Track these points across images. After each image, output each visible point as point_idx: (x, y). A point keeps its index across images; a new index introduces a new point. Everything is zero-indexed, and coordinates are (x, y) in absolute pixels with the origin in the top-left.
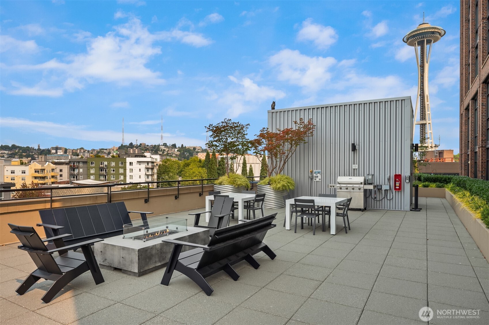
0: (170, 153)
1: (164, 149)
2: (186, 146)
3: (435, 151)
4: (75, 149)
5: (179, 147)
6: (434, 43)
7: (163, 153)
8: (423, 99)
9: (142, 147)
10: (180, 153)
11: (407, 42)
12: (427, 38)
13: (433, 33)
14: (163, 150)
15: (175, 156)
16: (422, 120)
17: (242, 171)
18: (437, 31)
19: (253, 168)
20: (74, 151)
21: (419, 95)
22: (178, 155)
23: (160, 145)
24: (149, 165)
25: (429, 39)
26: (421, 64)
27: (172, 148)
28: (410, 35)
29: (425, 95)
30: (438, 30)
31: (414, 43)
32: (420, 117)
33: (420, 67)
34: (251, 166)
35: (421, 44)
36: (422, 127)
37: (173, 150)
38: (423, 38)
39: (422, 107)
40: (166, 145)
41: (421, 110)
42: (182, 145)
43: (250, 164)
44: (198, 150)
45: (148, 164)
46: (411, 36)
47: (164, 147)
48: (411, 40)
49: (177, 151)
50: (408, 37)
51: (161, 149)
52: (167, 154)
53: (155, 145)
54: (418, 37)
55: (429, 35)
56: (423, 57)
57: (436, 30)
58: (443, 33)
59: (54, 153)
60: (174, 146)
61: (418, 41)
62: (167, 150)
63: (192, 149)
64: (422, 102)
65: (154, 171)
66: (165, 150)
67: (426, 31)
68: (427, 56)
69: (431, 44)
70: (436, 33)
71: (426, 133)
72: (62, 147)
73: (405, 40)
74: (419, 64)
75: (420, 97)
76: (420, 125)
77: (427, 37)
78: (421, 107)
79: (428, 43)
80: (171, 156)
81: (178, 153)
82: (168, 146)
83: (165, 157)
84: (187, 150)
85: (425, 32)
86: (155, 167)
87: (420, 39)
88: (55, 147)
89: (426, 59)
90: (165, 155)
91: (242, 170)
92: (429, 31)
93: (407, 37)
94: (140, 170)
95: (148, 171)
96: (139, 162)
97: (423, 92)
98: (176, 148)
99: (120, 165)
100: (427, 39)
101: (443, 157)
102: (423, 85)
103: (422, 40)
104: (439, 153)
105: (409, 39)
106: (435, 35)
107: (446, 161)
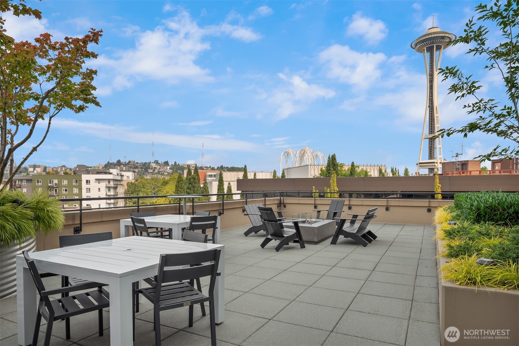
0: (161, 171)
1: (155, 166)
2: (179, 164)
3: (456, 162)
4: (56, 167)
5: (172, 165)
6: (444, 50)
7: (154, 171)
8: (432, 111)
9: (131, 165)
10: (172, 171)
11: (415, 48)
12: (436, 44)
13: (443, 38)
14: (154, 168)
15: (167, 175)
16: (431, 134)
17: (218, 191)
19: (232, 186)
20: (55, 169)
21: (428, 106)
22: (170, 173)
23: (151, 162)
24: (111, 183)
25: (438, 44)
26: (430, 72)
27: (164, 166)
28: (419, 40)
29: (434, 107)
30: (448, 35)
31: (423, 49)
32: (429, 130)
33: (429, 75)
34: (229, 184)
35: (430, 50)
36: (431, 142)
37: (165, 167)
38: (433, 44)
39: (431, 119)
40: (158, 162)
41: (429, 123)
42: (175, 163)
43: (228, 182)
44: (193, 168)
45: (109, 182)
46: (419, 42)
47: (155, 164)
48: (420, 45)
49: (170, 169)
50: (417, 42)
51: (152, 167)
52: (159, 173)
53: (146, 163)
54: (427, 42)
55: (439, 40)
56: (432, 65)
57: (447, 35)
58: (454, 38)
59: (31, 171)
60: (166, 163)
61: (426, 47)
62: (158, 167)
63: (186, 166)
64: (431, 114)
65: (117, 191)
66: (156, 168)
67: (435, 35)
68: (437, 64)
69: (441, 51)
70: (447, 38)
71: (436, 148)
72: (41, 165)
73: (413, 45)
74: (428, 72)
75: (428, 108)
76: (428, 139)
77: (437, 43)
78: (429, 119)
79: (437, 50)
80: (163, 174)
81: (171, 171)
82: (160, 164)
83: (156, 175)
84: (180, 167)
85: (434, 37)
86: (118, 186)
87: (429, 45)
88: (33, 164)
89: (436, 67)
90: (156, 173)
91: (218, 189)
92: (439, 36)
93: (415, 43)
94: (99, 189)
95: (109, 190)
96: (98, 180)
97: (432, 103)
98: (169, 166)
99: (74, 184)
100: (437, 44)
101: (467, 169)
102: (432, 95)
103: (431, 45)
104: (461, 164)
105: (418, 45)
106: (445, 40)
107: (472, 175)
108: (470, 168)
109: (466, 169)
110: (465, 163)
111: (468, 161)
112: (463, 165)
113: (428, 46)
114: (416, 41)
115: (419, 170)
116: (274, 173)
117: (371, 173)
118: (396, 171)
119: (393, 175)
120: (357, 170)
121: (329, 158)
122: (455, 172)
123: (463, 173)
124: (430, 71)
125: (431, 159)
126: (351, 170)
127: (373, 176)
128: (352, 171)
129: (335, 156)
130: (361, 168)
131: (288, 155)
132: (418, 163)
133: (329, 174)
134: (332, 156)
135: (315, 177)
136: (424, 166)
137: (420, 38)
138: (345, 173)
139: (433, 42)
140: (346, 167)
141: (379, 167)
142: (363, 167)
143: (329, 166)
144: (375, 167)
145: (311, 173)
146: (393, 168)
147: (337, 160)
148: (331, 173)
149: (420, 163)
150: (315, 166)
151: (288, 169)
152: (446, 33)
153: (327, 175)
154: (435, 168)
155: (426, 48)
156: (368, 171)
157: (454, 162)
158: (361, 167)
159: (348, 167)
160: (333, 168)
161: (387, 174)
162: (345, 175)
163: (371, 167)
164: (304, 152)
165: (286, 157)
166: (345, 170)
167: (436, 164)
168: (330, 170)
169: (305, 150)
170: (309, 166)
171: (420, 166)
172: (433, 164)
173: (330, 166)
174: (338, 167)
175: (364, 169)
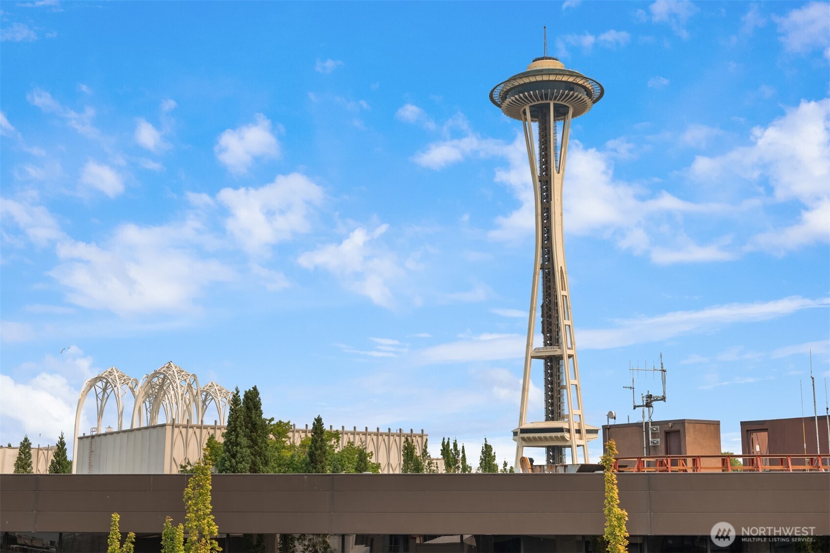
3: (647, 423)
6: (575, 119)
8: (549, 279)
11: (501, 103)
12: (555, 100)
13: (570, 86)
16: (551, 345)
18: (580, 82)
21: (539, 266)
25: (560, 103)
28: (510, 86)
29: (556, 269)
30: (584, 81)
31: (522, 110)
32: (545, 335)
33: (540, 181)
35: (540, 114)
36: (551, 367)
38: (546, 99)
39: (550, 303)
46: (511, 89)
48: (513, 98)
50: (505, 90)
54: (531, 92)
55: (561, 91)
56: (546, 154)
58: (597, 92)
64: (550, 289)
67: (552, 78)
68: (559, 152)
69: (567, 121)
70: (580, 88)
71: (564, 387)
73: (496, 95)
74: (538, 173)
75: (541, 272)
76: (542, 361)
77: (556, 97)
79: (557, 116)
85: (549, 81)
87: (538, 100)
89: (556, 161)
92: (561, 81)
93: (502, 90)
97: (548, 257)
100: (556, 102)
101: (683, 450)
102: (548, 236)
103: (543, 102)
104: (663, 434)
105: (508, 96)
106: (576, 94)
107: (703, 471)
108: (692, 447)
109: (680, 449)
110: (676, 428)
111: (682, 422)
112: (667, 434)
113: (534, 103)
114: (502, 85)
115: (520, 450)
116: (57, 455)
117: (377, 458)
118: (457, 453)
119: (448, 465)
120: (331, 447)
121: (235, 400)
122: (645, 460)
123: (674, 463)
124: (542, 170)
125: (553, 419)
126: (311, 448)
127: (384, 471)
128: (316, 449)
129: (258, 394)
130: (344, 441)
131: (108, 391)
132: (519, 431)
133: (233, 460)
134: (246, 396)
135: (189, 468)
136: (534, 438)
137: (514, 78)
138: (292, 456)
139: (546, 95)
140: (297, 435)
141: (403, 439)
142: (351, 437)
143: (235, 430)
144: (392, 438)
145: (175, 456)
146: (448, 443)
147: (262, 408)
148: (239, 455)
149: (524, 431)
150: (191, 430)
151: (93, 437)
152: (578, 76)
153: (227, 464)
154: (565, 447)
155: (530, 106)
156: (368, 451)
157: (639, 425)
158: (345, 436)
159: (303, 435)
160: (250, 438)
161: (429, 464)
162: (290, 464)
163: (380, 437)
164: (163, 379)
165: (100, 396)
166: (293, 446)
167: (567, 435)
168: (237, 444)
169: (165, 376)
170: (169, 428)
171: (523, 439)
172: (559, 434)
173: (238, 429)
174: (267, 434)
175: (357, 443)
